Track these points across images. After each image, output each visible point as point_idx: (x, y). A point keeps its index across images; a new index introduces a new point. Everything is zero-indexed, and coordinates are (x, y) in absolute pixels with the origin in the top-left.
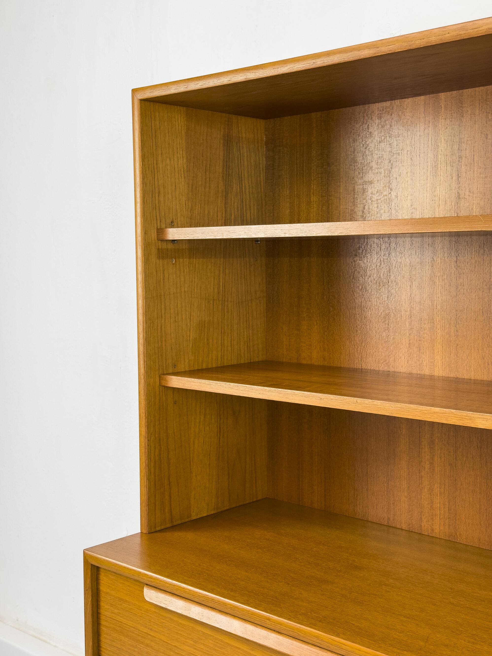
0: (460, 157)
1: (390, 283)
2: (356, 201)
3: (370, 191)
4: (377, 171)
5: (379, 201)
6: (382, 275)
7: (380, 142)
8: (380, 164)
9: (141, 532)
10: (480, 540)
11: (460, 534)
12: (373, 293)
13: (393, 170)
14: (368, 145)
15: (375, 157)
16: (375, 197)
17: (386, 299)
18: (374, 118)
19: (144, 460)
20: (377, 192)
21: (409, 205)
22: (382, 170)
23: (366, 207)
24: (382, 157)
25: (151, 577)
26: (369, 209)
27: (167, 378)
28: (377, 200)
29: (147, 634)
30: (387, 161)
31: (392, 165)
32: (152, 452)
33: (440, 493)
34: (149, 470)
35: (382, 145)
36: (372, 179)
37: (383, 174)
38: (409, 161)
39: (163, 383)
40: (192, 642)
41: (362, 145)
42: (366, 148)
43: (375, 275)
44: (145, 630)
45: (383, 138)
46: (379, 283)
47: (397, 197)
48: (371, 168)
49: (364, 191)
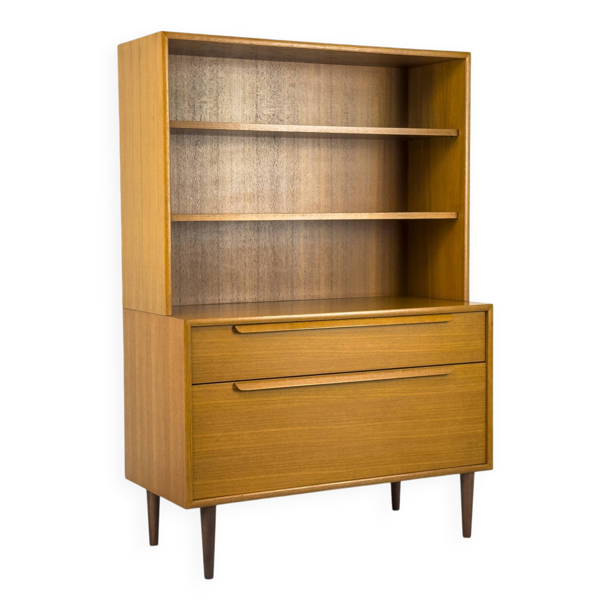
0: (257, 95)
1: (219, 162)
2: (195, 112)
3: (205, 107)
4: (209, 96)
5: (211, 114)
6: (213, 157)
7: (211, 80)
8: (211, 93)
11: (260, 298)
12: (208, 168)
13: (219, 97)
14: (203, 80)
15: (208, 88)
16: (208, 111)
17: (216, 171)
18: (207, 65)
20: (210, 108)
21: (229, 118)
22: (212, 96)
23: (203, 117)
24: (212, 89)
26: (204, 117)
28: (210, 113)
30: (215, 92)
31: (219, 94)
35: (212, 82)
36: (206, 101)
37: (213, 99)
38: (229, 93)
41: (199, 80)
42: (202, 82)
43: (209, 158)
45: (212, 78)
46: (212, 162)
47: (222, 112)
48: (206, 94)
49: (201, 107)
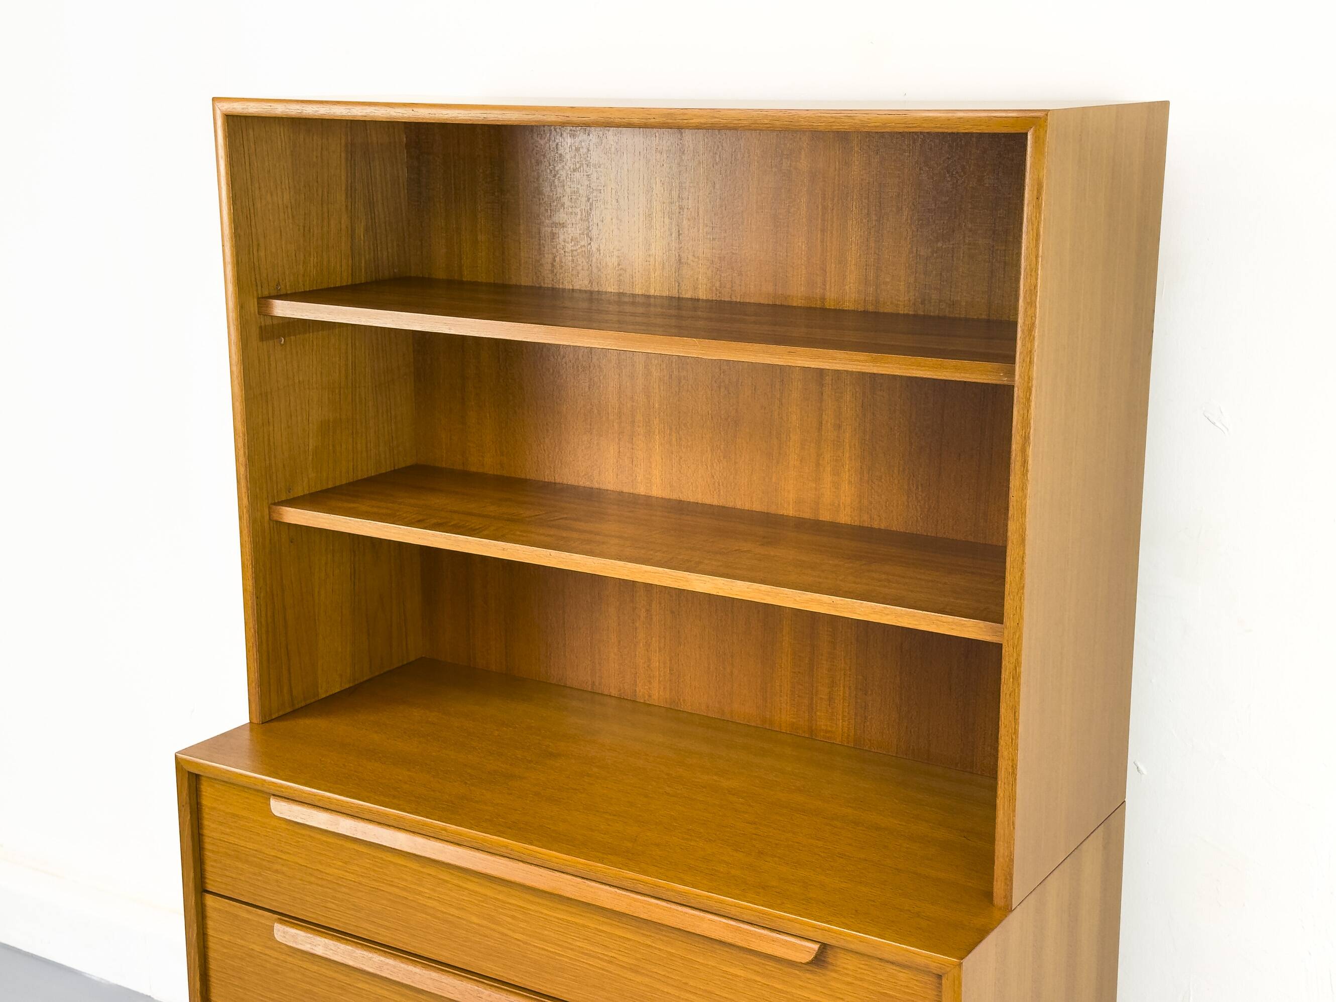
0: (681, 208)
1: (592, 368)
2: (543, 249)
3: (562, 237)
4: (570, 210)
5: (575, 253)
6: (580, 357)
7: (574, 170)
8: (575, 202)
9: (251, 722)
10: (708, 707)
11: (684, 700)
12: (568, 380)
13: (593, 212)
14: (557, 172)
15: (568, 190)
16: (569, 247)
17: (587, 389)
18: (565, 135)
19: (251, 625)
20: (572, 240)
21: (616, 264)
22: (578, 210)
23: (557, 259)
24: (578, 192)
25: (281, 786)
26: (561, 262)
27: (280, 510)
28: (572, 251)
29: (277, 857)
30: (584, 199)
31: (591, 204)
32: (263, 613)
33: (660, 648)
34: (260, 637)
35: (577, 174)
36: (564, 221)
37: (579, 216)
38: (614, 201)
39: (275, 517)
40: (340, 864)
41: (548, 171)
42: (555, 176)
43: (571, 356)
44: (273, 853)
45: (578, 166)
46: (578, 367)
47: (599, 250)
48: (563, 205)
49: (553, 236)
